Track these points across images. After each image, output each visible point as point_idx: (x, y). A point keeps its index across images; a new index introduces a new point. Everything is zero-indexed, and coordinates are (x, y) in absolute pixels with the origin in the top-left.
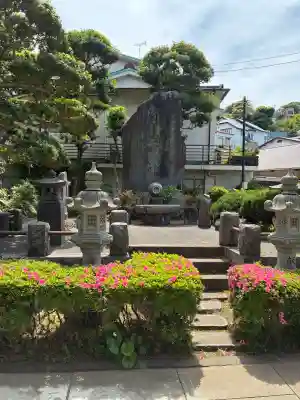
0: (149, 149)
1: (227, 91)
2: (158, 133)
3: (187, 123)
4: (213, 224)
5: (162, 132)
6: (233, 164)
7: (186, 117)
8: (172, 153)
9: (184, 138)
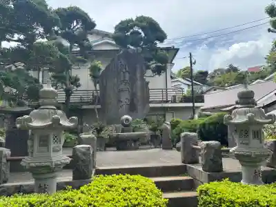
0: (121, 91)
1: (178, 50)
2: (127, 79)
3: (149, 72)
4: (174, 146)
5: (130, 78)
6: (186, 102)
7: (148, 68)
8: (139, 94)
9: (148, 83)
